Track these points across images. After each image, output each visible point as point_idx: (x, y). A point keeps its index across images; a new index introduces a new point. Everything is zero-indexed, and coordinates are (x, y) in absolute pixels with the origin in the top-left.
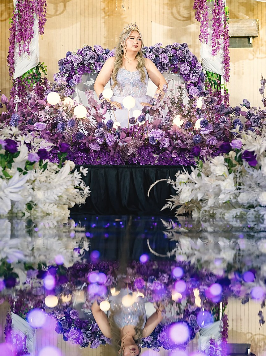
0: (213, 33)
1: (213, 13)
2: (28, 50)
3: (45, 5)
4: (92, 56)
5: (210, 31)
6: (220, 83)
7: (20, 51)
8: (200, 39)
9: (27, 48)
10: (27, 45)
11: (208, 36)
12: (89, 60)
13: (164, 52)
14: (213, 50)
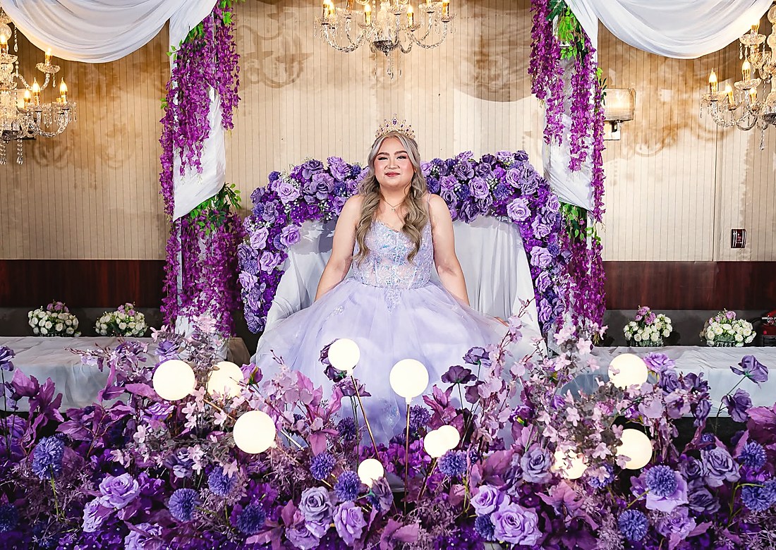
0: (573, 125)
1: (574, 83)
2: (198, 163)
3: (235, 68)
4: (321, 186)
5: (566, 120)
6: (585, 225)
7: (183, 163)
8: (545, 137)
9: (195, 158)
10: (196, 152)
11: (563, 130)
12: (315, 193)
13: (479, 173)
14: (573, 160)
